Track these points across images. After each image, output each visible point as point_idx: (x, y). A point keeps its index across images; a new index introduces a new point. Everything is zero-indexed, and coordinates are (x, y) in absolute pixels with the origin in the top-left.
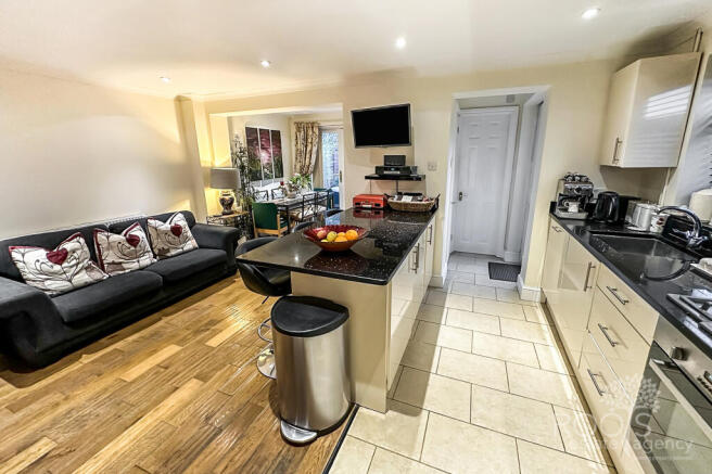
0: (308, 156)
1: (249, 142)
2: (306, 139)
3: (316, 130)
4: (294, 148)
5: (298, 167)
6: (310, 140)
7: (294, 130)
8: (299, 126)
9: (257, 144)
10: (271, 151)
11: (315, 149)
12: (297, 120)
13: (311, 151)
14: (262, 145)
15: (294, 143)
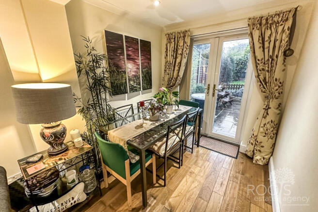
0: (177, 68)
1: (110, 50)
2: (176, 51)
3: (188, 40)
4: (164, 61)
5: (166, 79)
6: (180, 52)
7: (165, 41)
8: (170, 38)
9: (122, 53)
10: (140, 62)
11: (184, 61)
12: (169, 32)
13: (180, 63)
14: (128, 55)
15: (164, 55)
